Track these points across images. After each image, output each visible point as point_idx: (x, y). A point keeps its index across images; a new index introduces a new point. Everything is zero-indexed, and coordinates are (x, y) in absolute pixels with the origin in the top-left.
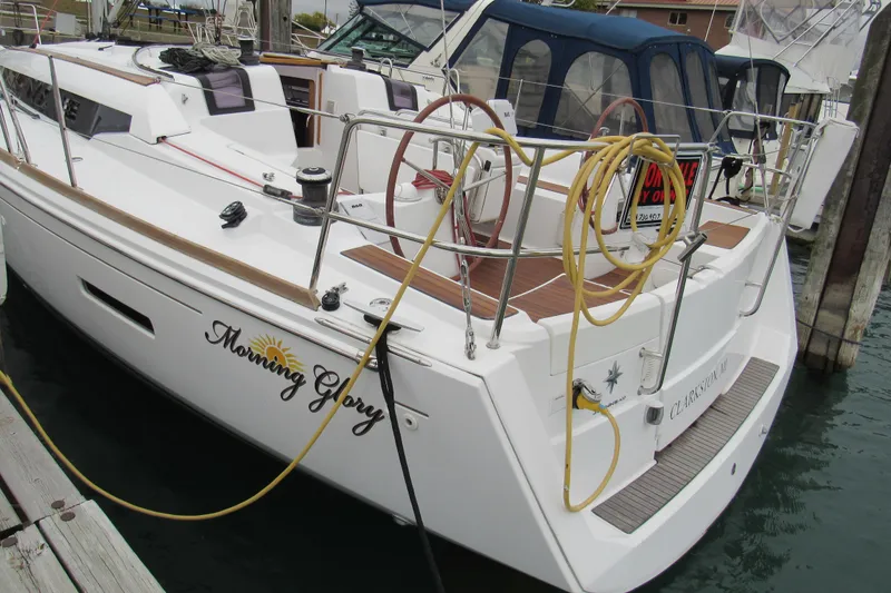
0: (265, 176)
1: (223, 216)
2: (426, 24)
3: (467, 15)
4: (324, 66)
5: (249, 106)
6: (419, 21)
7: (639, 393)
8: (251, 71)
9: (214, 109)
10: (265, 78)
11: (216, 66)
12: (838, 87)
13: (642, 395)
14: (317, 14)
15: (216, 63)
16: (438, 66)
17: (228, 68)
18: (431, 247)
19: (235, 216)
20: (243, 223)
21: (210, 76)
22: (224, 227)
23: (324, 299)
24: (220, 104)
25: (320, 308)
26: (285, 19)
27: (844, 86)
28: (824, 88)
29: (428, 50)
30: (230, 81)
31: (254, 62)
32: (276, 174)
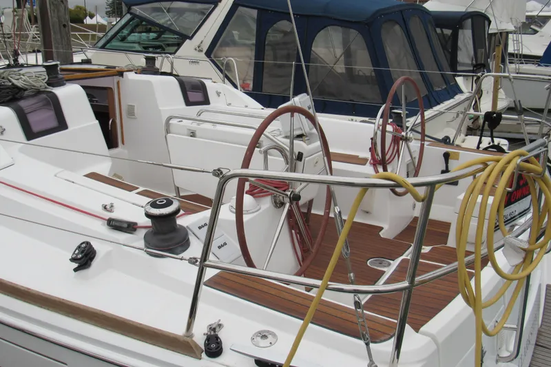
0: (105, 208)
1: (73, 260)
2: (187, 14)
3: (221, 5)
4: (121, 74)
5: (62, 125)
6: (181, 12)
7: (497, 361)
8: (59, 92)
9: (30, 134)
10: (72, 96)
11: (26, 93)
12: (520, 25)
13: (499, 363)
14: (77, 7)
15: (26, 90)
16: (201, 51)
17: (38, 92)
18: (326, 291)
19: (85, 257)
20: (95, 263)
21: (23, 104)
22: (76, 270)
23: (206, 345)
24: (35, 129)
25: (204, 355)
26: (64, 26)
27: (524, 23)
28: (511, 27)
29: (191, 38)
30: (41, 104)
31: (60, 83)
32: (117, 203)
